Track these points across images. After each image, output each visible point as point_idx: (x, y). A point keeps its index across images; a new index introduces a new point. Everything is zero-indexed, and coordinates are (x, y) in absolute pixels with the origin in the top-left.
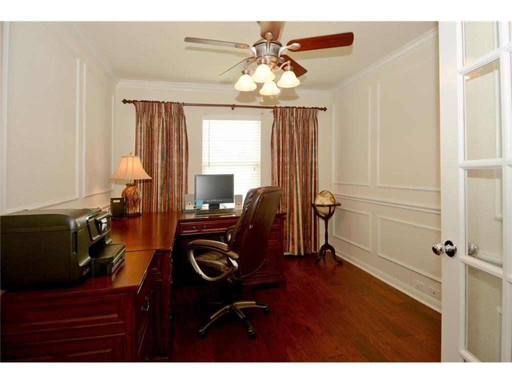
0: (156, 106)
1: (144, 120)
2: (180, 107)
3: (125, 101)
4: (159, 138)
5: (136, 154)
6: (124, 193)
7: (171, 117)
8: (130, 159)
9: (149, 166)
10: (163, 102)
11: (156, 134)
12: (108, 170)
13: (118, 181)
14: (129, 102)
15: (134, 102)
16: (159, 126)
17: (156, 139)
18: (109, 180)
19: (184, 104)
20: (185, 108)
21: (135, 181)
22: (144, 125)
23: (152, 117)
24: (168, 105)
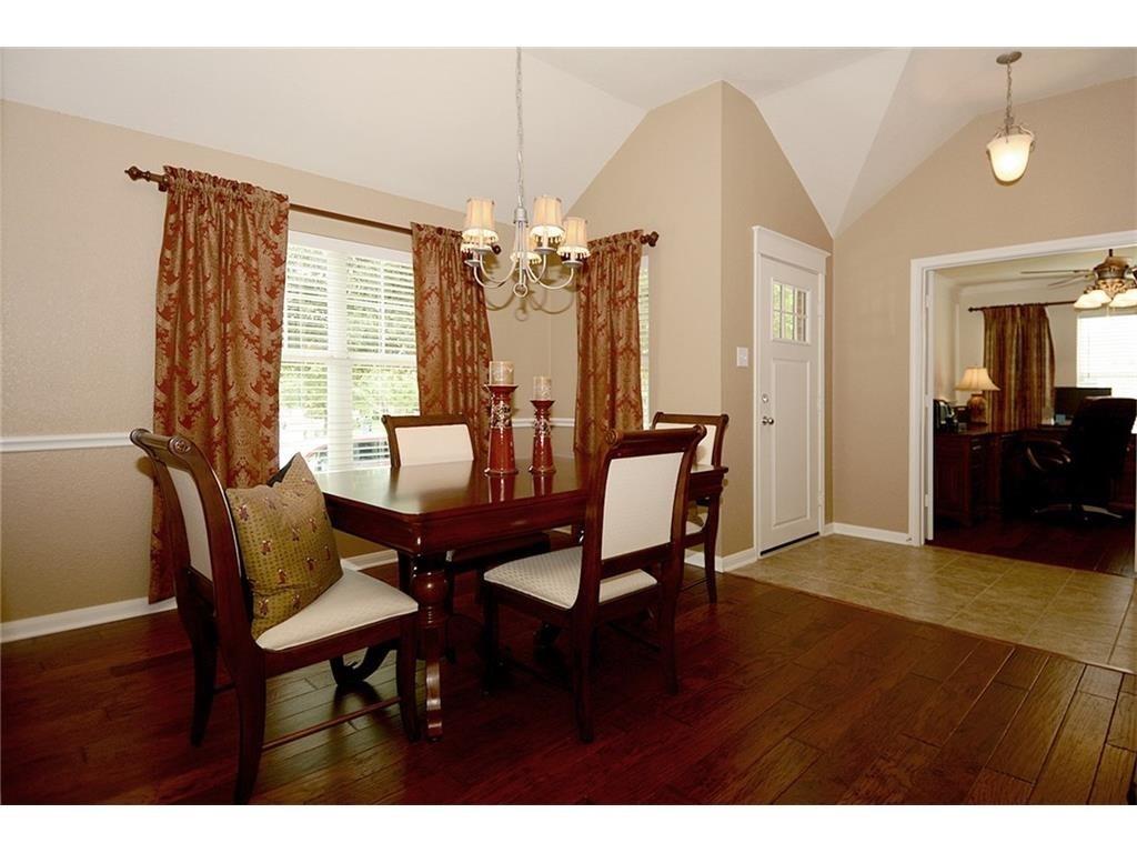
0: (1008, 311)
1: (994, 326)
2: (1040, 309)
3: (971, 310)
4: (1012, 345)
5: (985, 366)
6: (969, 402)
7: (1029, 321)
8: (975, 371)
9: (999, 376)
10: (1019, 306)
11: (1008, 342)
12: (952, 382)
13: (963, 390)
14: (976, 309)
15: (982, 309)
16: (1013, 332)
17: (1008, 347)
18: (953, 389)
19: (1047, 304)
20: (1047, 309)
21: (984, 391)
22: (994, 333)
23: (1004, 323)
24: (1024, 308)
